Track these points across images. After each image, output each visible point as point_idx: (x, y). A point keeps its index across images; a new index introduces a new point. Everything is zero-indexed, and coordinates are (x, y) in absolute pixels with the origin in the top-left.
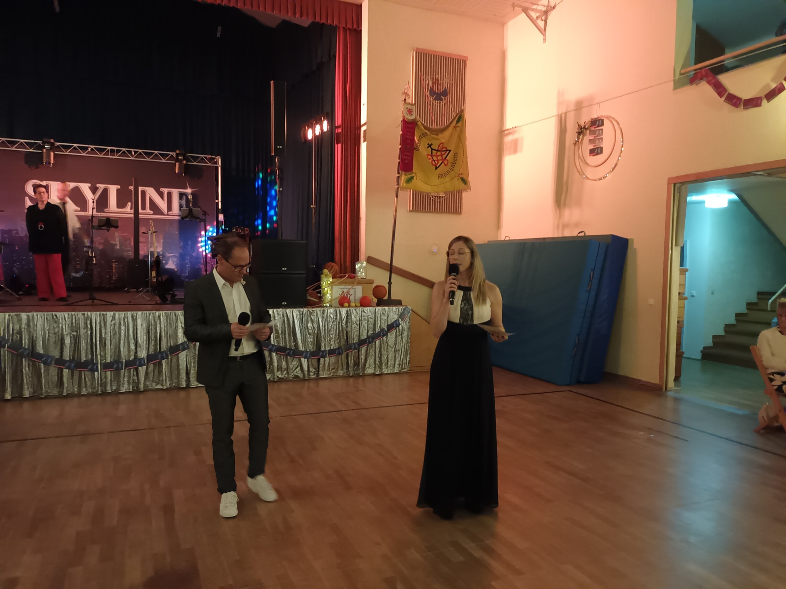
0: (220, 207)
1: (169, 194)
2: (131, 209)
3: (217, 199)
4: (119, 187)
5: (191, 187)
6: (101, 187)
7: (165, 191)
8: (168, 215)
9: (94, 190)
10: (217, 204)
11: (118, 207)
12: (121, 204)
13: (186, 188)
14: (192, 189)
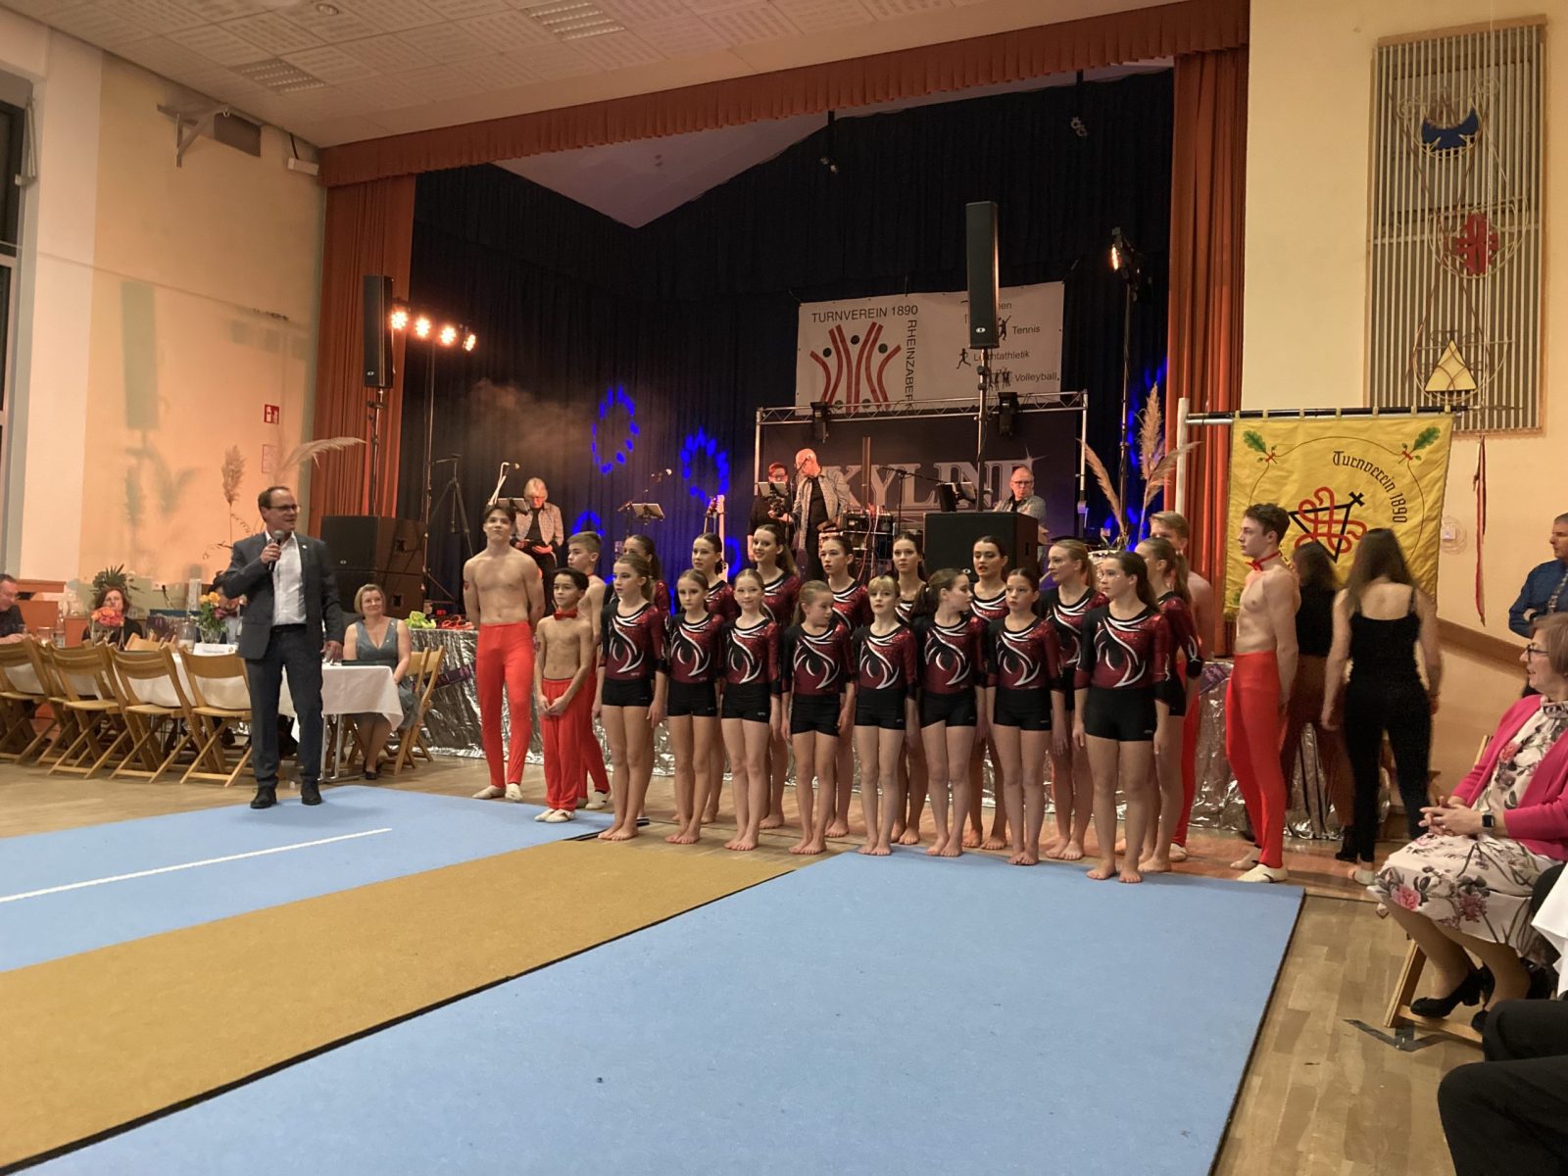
0: (1082, 488)
2: (936, 501)
3: (1079, 472)
4: (919, 465)
5: (1033, 455)
6: (894, 468)
7: (990, 464)
9: (883, 475)
11: (916, 500)
12: (920, 495)
13: (1024, 457)
14: (1033, 457)
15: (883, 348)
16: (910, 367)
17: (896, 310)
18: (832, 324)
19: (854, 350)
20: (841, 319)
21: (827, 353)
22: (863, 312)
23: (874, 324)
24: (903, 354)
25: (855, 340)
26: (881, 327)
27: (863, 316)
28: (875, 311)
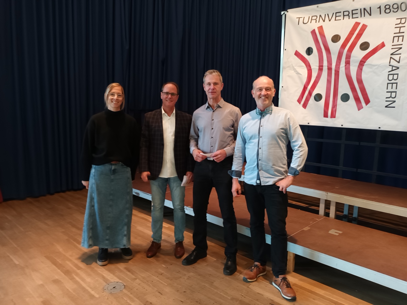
15: (365, 46)
16: (393, 63)
17: (383, 9)
18: (315, 26)
19: (335, 48)
20: (324, 21)
21: (309, 51)
22: (347, 13)
23: (357, 24)
24: (387, 50)
25: (336, 39)
26: (364, 27)
27: (346, 18)
28: (359, 11)
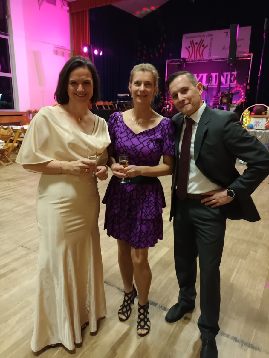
1: (227, 75)
2: (211, 84)
3: (248, 75)
4: (207, 74)
5: (237, 71)
6: (201, 75)
8: (225, 85)
10: (248, 77)
13: (234, 71)
15: (203, 46)
16: (210, 50)
17: (207, 36)
18: (191, 39)
19: (196, 46)
21: (189, 47)
22: (199, 36)
23: (201, 40)
24: (208, 47)
25: (197, 44)
26: (203, 40)
28: (202, 36)
